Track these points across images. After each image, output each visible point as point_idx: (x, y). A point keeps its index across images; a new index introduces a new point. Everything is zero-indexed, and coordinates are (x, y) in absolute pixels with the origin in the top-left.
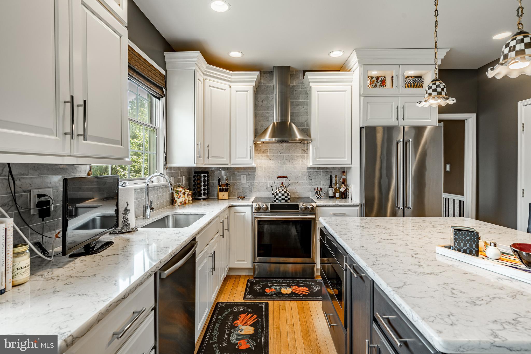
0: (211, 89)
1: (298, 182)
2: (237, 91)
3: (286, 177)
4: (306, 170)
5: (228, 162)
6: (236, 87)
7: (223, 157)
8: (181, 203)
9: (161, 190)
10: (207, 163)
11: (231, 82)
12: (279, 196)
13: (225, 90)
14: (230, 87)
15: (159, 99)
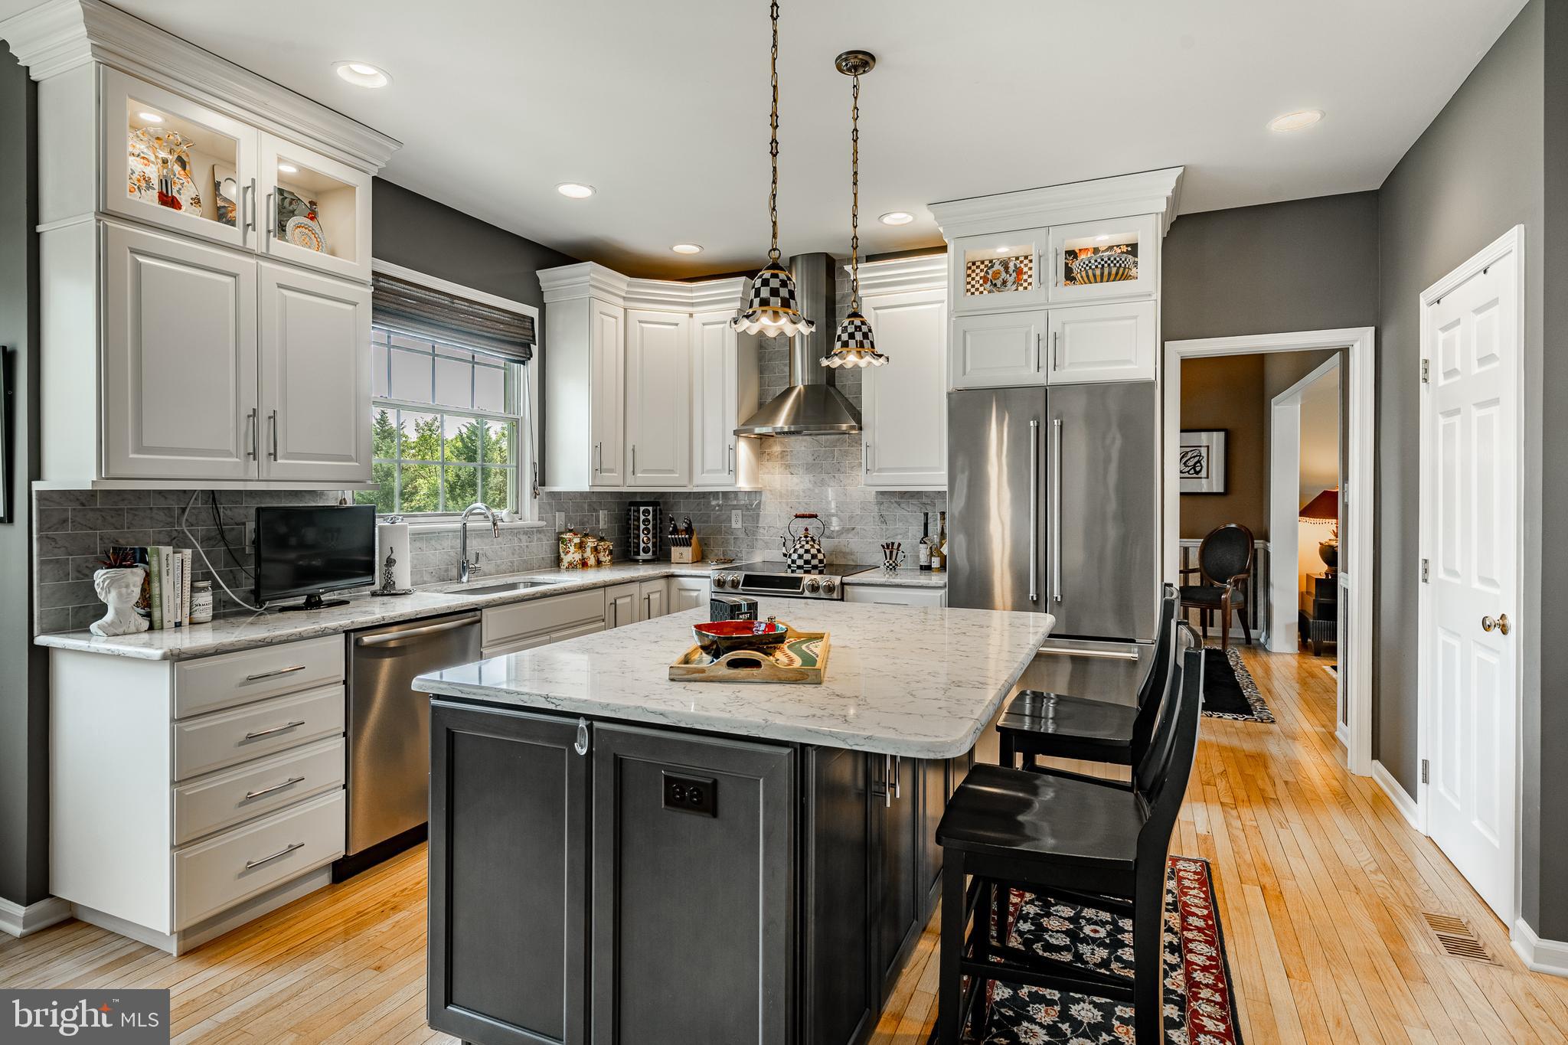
0: (642, 328)
1: (853, 529)
2: (704, 324)
3: (816, 516)
4: (872, 498)
5: (685, 482)
6: (703, 314)
7: (671, 471)
8: (570, 563)
9: (524, 538)
10: (633, 484)
11: (692, 305)
12: (805, 560)
13: (677, 325)
14: (691, 315)
15: (523, 363)
